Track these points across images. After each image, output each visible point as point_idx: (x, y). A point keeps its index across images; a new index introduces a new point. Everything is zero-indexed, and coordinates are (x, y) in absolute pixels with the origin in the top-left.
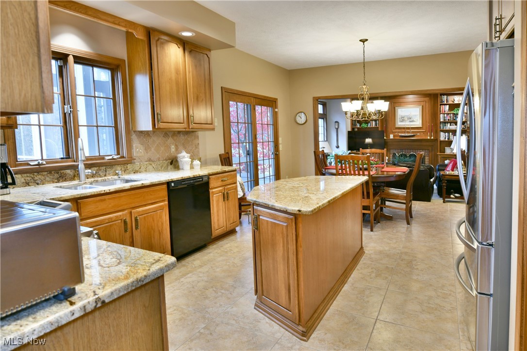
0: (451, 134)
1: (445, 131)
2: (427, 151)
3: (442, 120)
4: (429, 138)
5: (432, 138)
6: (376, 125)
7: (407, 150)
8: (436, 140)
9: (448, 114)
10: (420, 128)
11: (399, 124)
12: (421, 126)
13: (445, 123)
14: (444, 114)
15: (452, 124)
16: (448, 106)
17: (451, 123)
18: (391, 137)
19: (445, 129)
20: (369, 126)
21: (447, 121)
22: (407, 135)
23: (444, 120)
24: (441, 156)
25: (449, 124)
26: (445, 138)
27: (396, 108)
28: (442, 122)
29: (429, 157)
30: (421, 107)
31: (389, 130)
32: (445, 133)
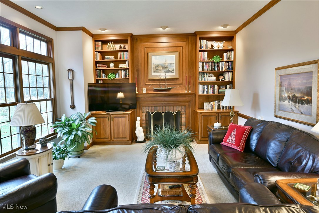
0: (210, 86)
1: (204, 84)
2: (183, 107)
3: (201, 70)
4: (186, 92)
5: (190, 92)
6: (126, 76)
7: (161, 107)
8: (194, 94)
9: (208, 62)
10: (176, 79)
11: (154, 75)
12: (177, 77)
13: (204, 73)
14: (203, 62)
15: (210, 75)
16: (207, 52)
17: (209, 73)
18: (144, 91)
19: (203, 81)
20: (117, 77)
21: (206, 71)
22: (162, 88)
23: (203, 70)
24: (203, 114)
25: (208, 75)
26: (204, 92)
27: (149, 54)
28: (201, 72)
29: (186, 114)
30: (177, 54)
31: (142, 82)
32: (204, 85)
